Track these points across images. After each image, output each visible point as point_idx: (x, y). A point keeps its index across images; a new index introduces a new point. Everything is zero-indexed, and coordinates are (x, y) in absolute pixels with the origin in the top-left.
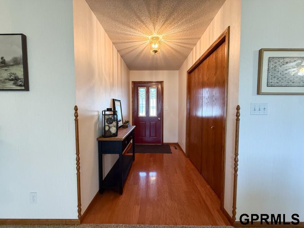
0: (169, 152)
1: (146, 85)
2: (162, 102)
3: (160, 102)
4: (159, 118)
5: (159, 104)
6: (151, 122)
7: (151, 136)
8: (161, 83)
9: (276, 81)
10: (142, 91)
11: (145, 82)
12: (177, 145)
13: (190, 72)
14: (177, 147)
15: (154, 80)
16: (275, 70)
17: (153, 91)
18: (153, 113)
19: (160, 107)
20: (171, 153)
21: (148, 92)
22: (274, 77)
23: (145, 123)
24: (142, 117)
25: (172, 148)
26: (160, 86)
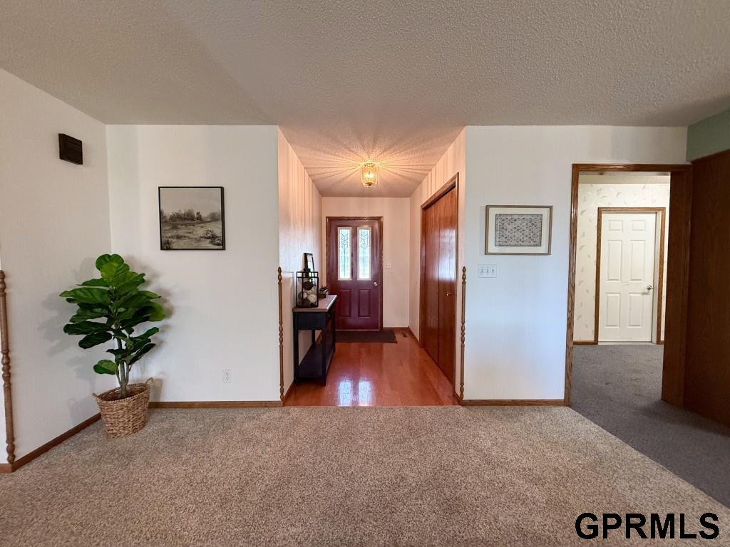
0: (393, 341)
1: (353, 223)
2: (381, 254)
3: (376, 256)
4: (375, 283)
5: (375, 257)
6: (361, 291)
7: (361, 314)
8: (379, 219)
9: (505, 240)
10: (344, 234)
11: (349, 219)
12: (407, 331)
13: (426, 208)
14: (407, 335)
15: (366, 214)
16: (503, 228)
17: (365, 234)
18: (365, 274)
19: (377, 262)
20: (396, 342)
21: (354, 235)
22: (503, 236)
23: (350, 292)
24: (345, 282)
25: (398, 337)
26: (376, 226)
